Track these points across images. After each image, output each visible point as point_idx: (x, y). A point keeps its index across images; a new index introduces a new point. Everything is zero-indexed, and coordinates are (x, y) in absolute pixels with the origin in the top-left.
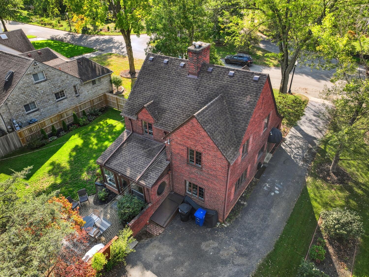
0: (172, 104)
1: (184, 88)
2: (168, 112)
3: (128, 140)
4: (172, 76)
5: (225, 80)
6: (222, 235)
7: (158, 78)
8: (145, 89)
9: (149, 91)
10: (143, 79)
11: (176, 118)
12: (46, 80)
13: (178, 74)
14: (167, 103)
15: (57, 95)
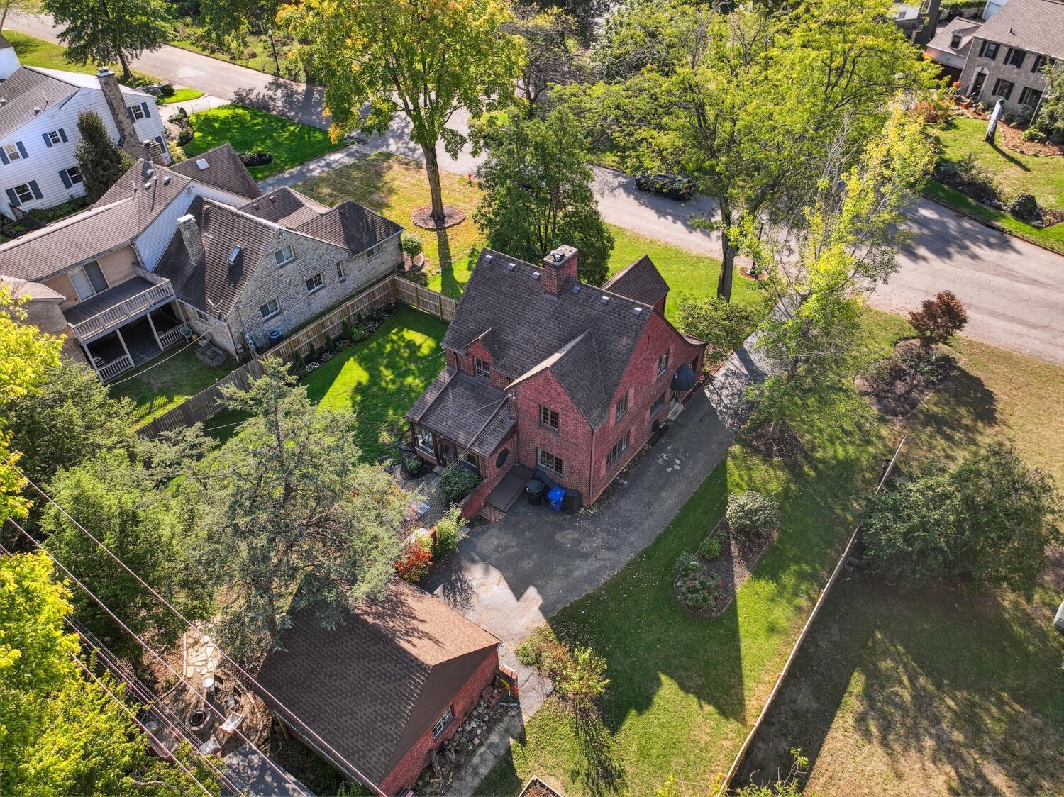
0: (520, 336)
2: (513, 347)
3: (453, 383)
4: (521, 292)
5: (596, 308)
6: (585, 524)
7: (499, 293)
8: (478, 309)
9: (485, 313)
12: (294, 260)
13: (530, 291)
14: (512, 333)
15: (310, 284)
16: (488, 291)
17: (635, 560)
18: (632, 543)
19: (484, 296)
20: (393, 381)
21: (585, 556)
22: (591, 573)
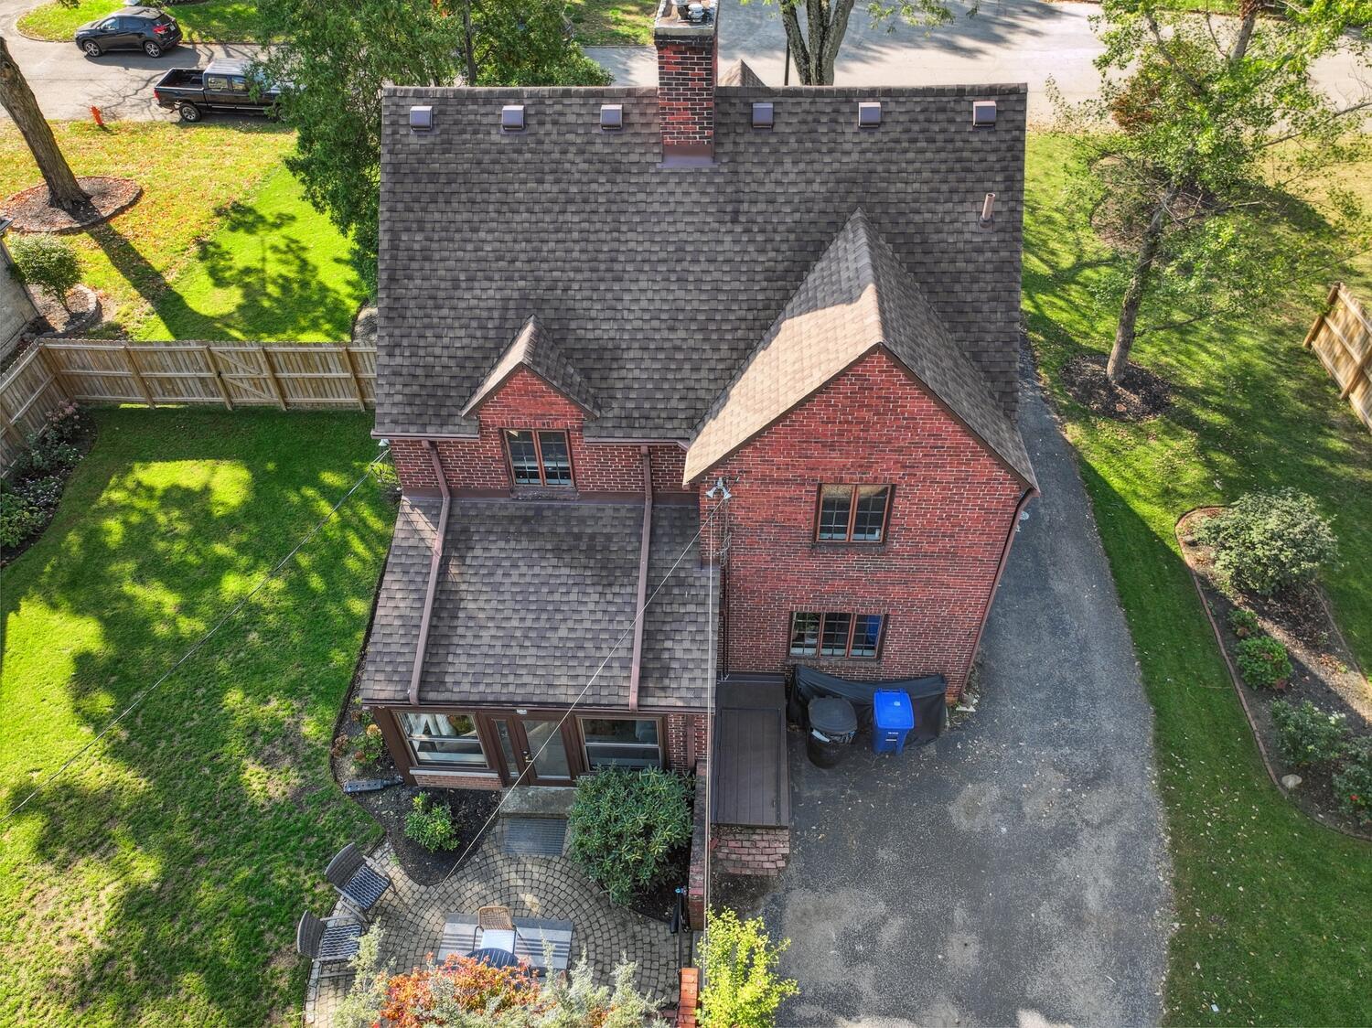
0: (638, 314)
1: (664, 226)
2: (631, 354)
3: (456, 541)
4: (579, 182)
5: (847, 147)
6: (984, 747)
7: (505, 208)
8: (456, 280)
9: (486, 284)
10: (421, 230)
11: (686, 373)
13: (607, 168)
14: (609, 314)
16: (465, 216)
17: (1165, 781)
18: (1119, 739)
19: (457, 236)
20: (187, 609)
21: (1065, 837)
22: (1119, 874)
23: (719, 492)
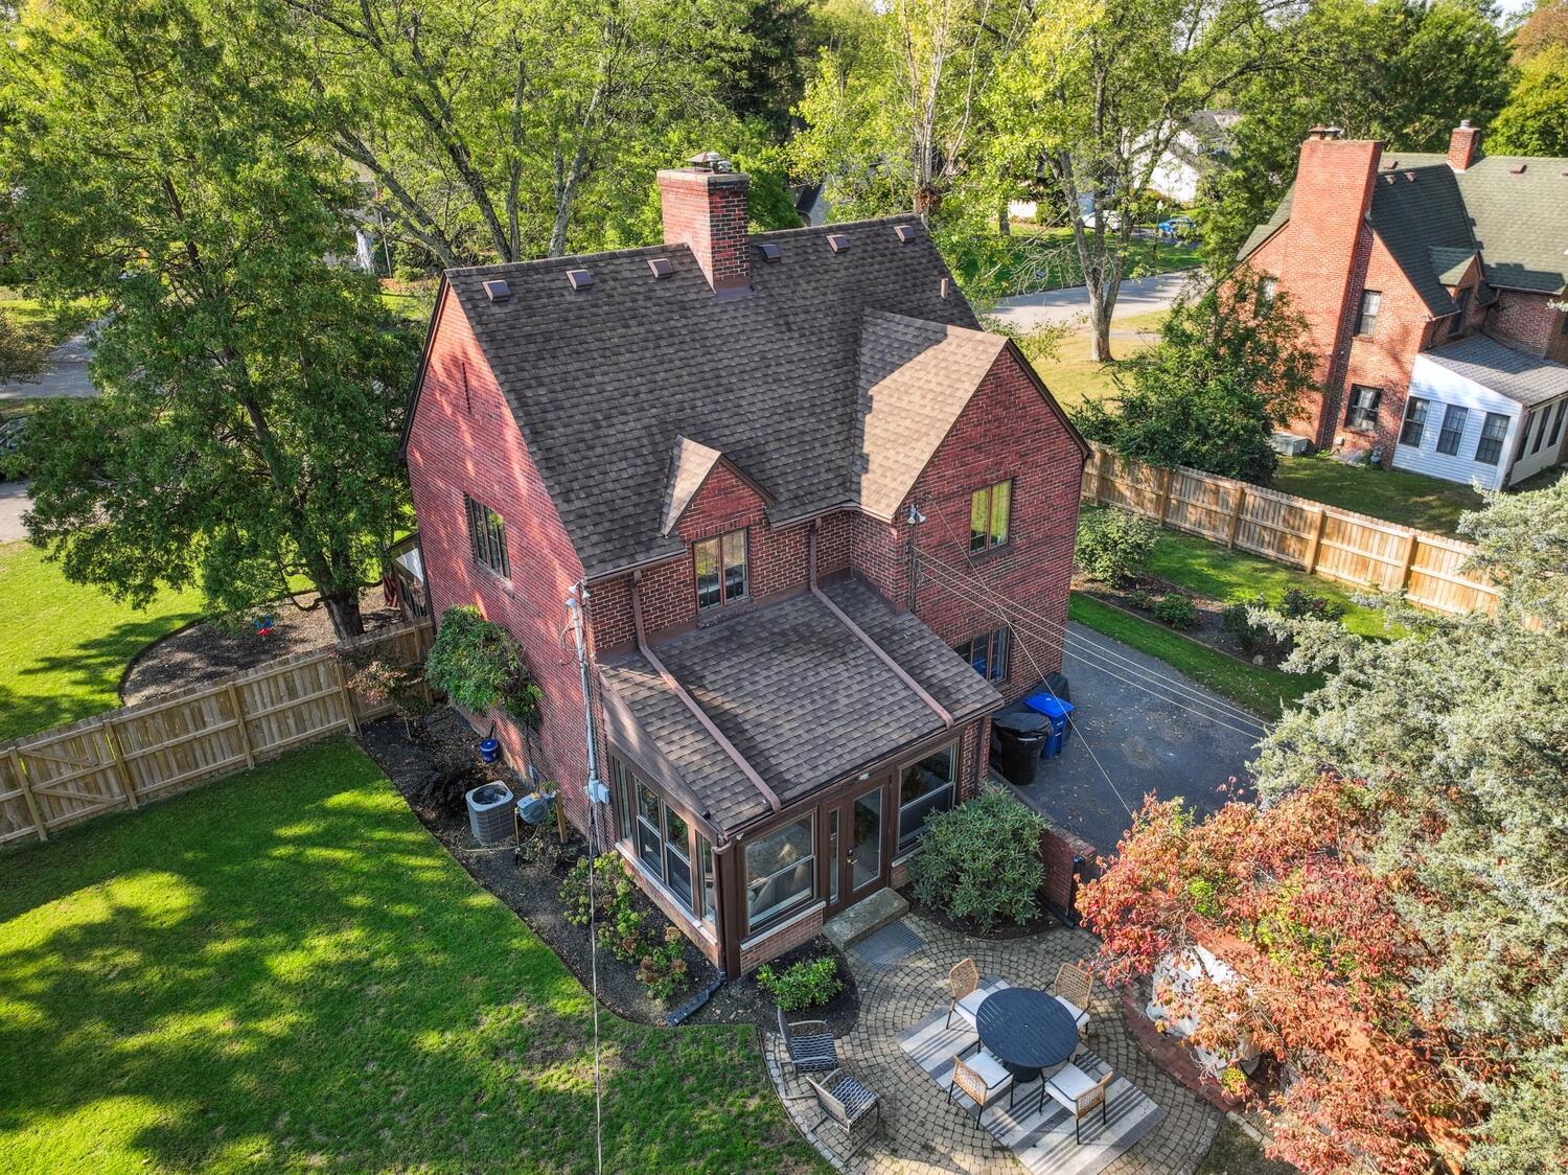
4: (657, 322)
6: (1102, 722)
7: (608, 353)
8: (595, 421)
9: (623, 418)
10: (541, 385)
11: (820, 450)
13: (675, 308)
14: (737, 419)
16: (576, 366)
17: (1211, 687)
19: (577, 384)
23: (916, 517)
